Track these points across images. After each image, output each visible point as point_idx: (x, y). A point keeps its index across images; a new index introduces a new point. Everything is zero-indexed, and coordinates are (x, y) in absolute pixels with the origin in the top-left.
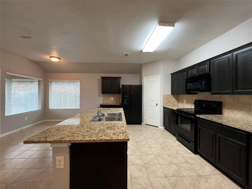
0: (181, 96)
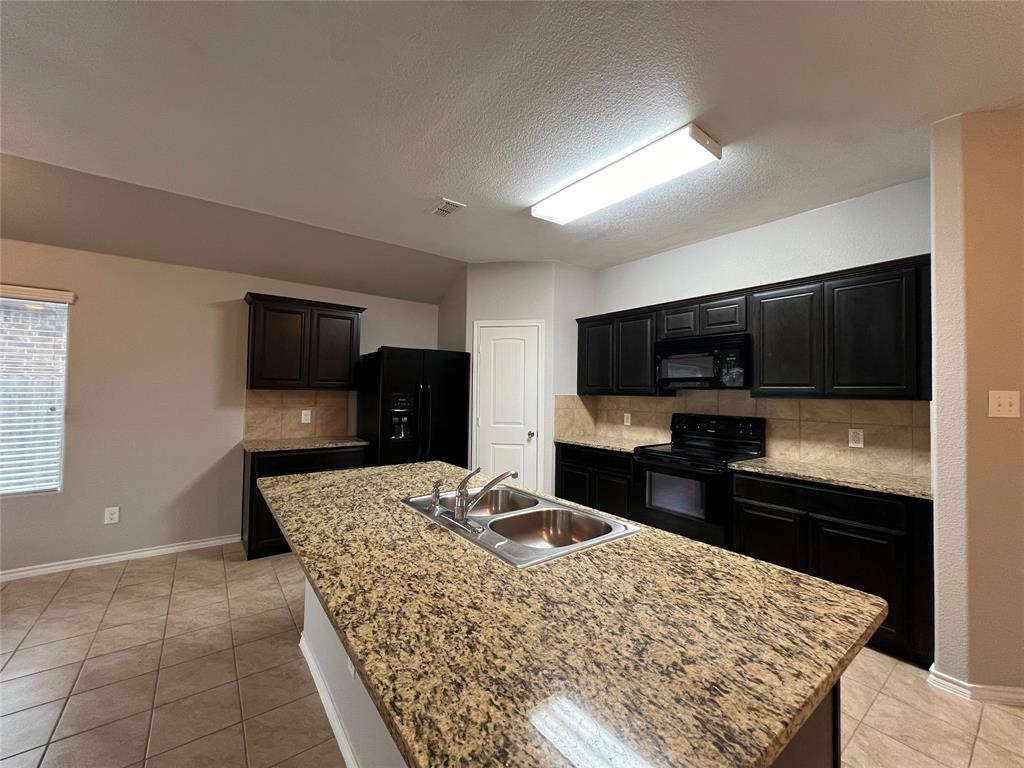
0: (606, 401)
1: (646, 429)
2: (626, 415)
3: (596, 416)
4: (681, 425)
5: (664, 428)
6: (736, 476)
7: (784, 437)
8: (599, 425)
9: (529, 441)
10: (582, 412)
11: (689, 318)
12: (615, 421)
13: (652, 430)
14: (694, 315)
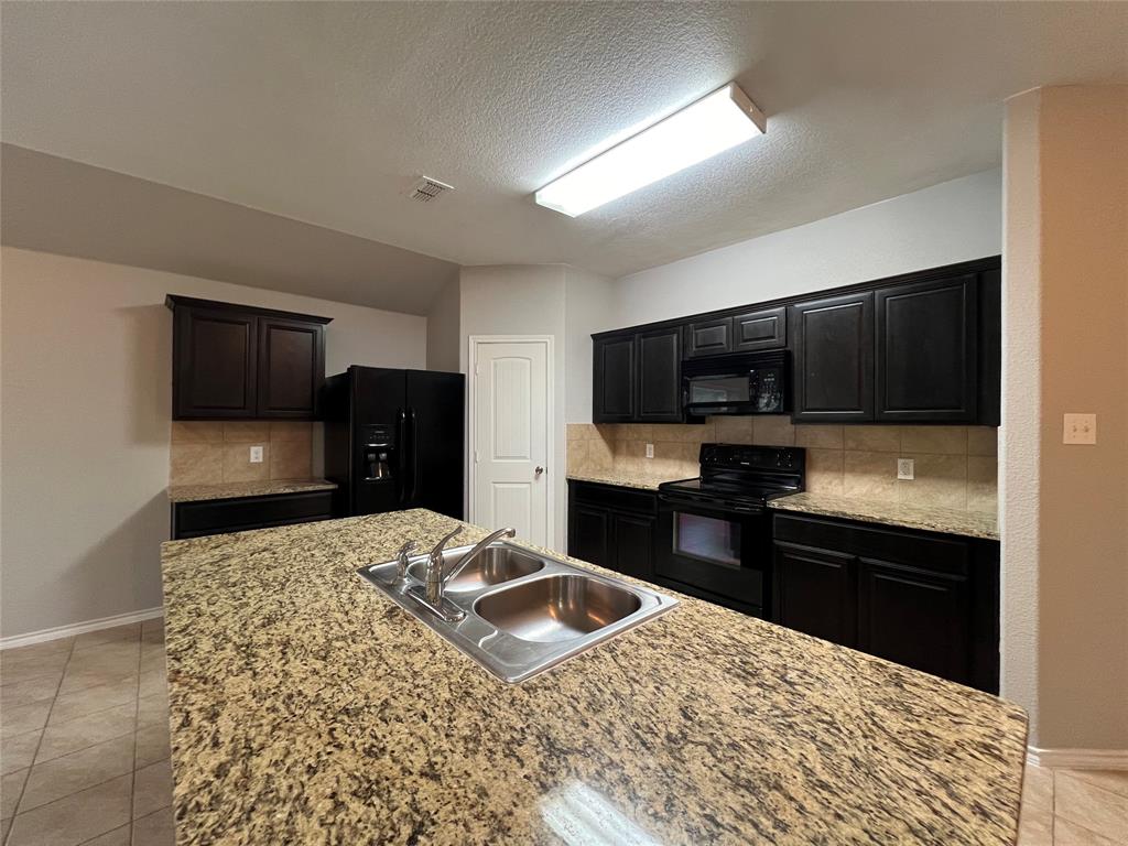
1: (671, 462)
2: (648, 446)
3: (614, 447)
4: (711, 457)
5: (692, 460)
6: (776, 515)
7: (827, 469)
8: (618, 458)
9: (537, 478)
10: (598, 444)
11: (722, 333)
12: (635, 452)
13: (678, 462)
14: (727, 329)
